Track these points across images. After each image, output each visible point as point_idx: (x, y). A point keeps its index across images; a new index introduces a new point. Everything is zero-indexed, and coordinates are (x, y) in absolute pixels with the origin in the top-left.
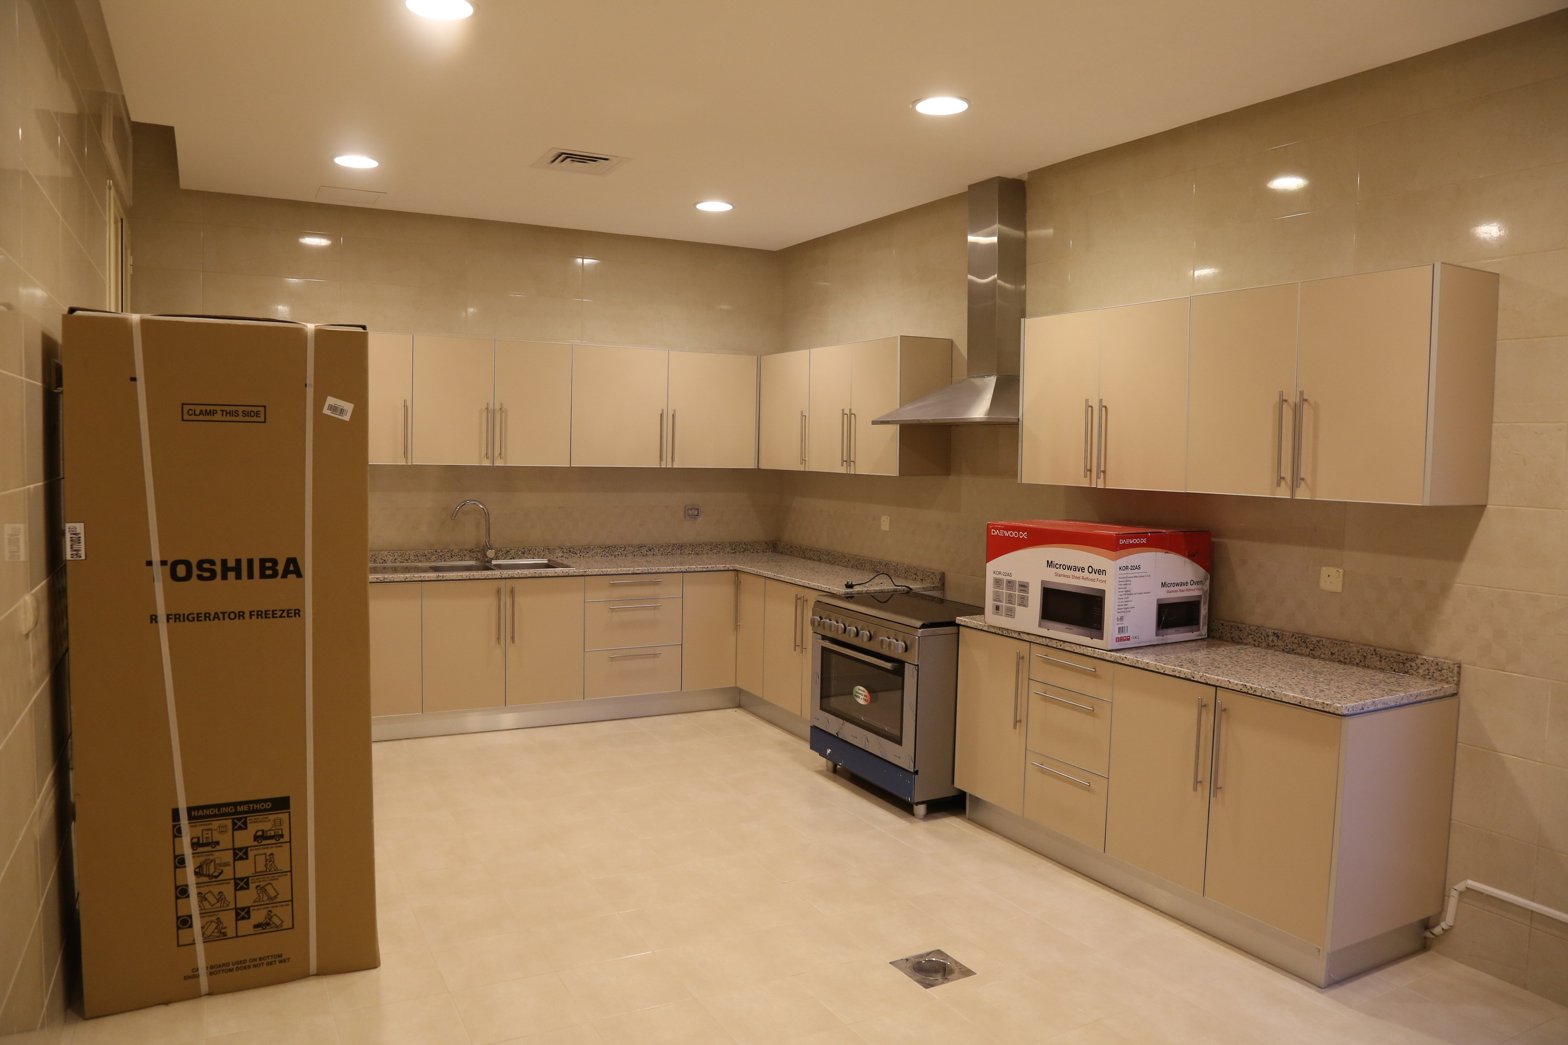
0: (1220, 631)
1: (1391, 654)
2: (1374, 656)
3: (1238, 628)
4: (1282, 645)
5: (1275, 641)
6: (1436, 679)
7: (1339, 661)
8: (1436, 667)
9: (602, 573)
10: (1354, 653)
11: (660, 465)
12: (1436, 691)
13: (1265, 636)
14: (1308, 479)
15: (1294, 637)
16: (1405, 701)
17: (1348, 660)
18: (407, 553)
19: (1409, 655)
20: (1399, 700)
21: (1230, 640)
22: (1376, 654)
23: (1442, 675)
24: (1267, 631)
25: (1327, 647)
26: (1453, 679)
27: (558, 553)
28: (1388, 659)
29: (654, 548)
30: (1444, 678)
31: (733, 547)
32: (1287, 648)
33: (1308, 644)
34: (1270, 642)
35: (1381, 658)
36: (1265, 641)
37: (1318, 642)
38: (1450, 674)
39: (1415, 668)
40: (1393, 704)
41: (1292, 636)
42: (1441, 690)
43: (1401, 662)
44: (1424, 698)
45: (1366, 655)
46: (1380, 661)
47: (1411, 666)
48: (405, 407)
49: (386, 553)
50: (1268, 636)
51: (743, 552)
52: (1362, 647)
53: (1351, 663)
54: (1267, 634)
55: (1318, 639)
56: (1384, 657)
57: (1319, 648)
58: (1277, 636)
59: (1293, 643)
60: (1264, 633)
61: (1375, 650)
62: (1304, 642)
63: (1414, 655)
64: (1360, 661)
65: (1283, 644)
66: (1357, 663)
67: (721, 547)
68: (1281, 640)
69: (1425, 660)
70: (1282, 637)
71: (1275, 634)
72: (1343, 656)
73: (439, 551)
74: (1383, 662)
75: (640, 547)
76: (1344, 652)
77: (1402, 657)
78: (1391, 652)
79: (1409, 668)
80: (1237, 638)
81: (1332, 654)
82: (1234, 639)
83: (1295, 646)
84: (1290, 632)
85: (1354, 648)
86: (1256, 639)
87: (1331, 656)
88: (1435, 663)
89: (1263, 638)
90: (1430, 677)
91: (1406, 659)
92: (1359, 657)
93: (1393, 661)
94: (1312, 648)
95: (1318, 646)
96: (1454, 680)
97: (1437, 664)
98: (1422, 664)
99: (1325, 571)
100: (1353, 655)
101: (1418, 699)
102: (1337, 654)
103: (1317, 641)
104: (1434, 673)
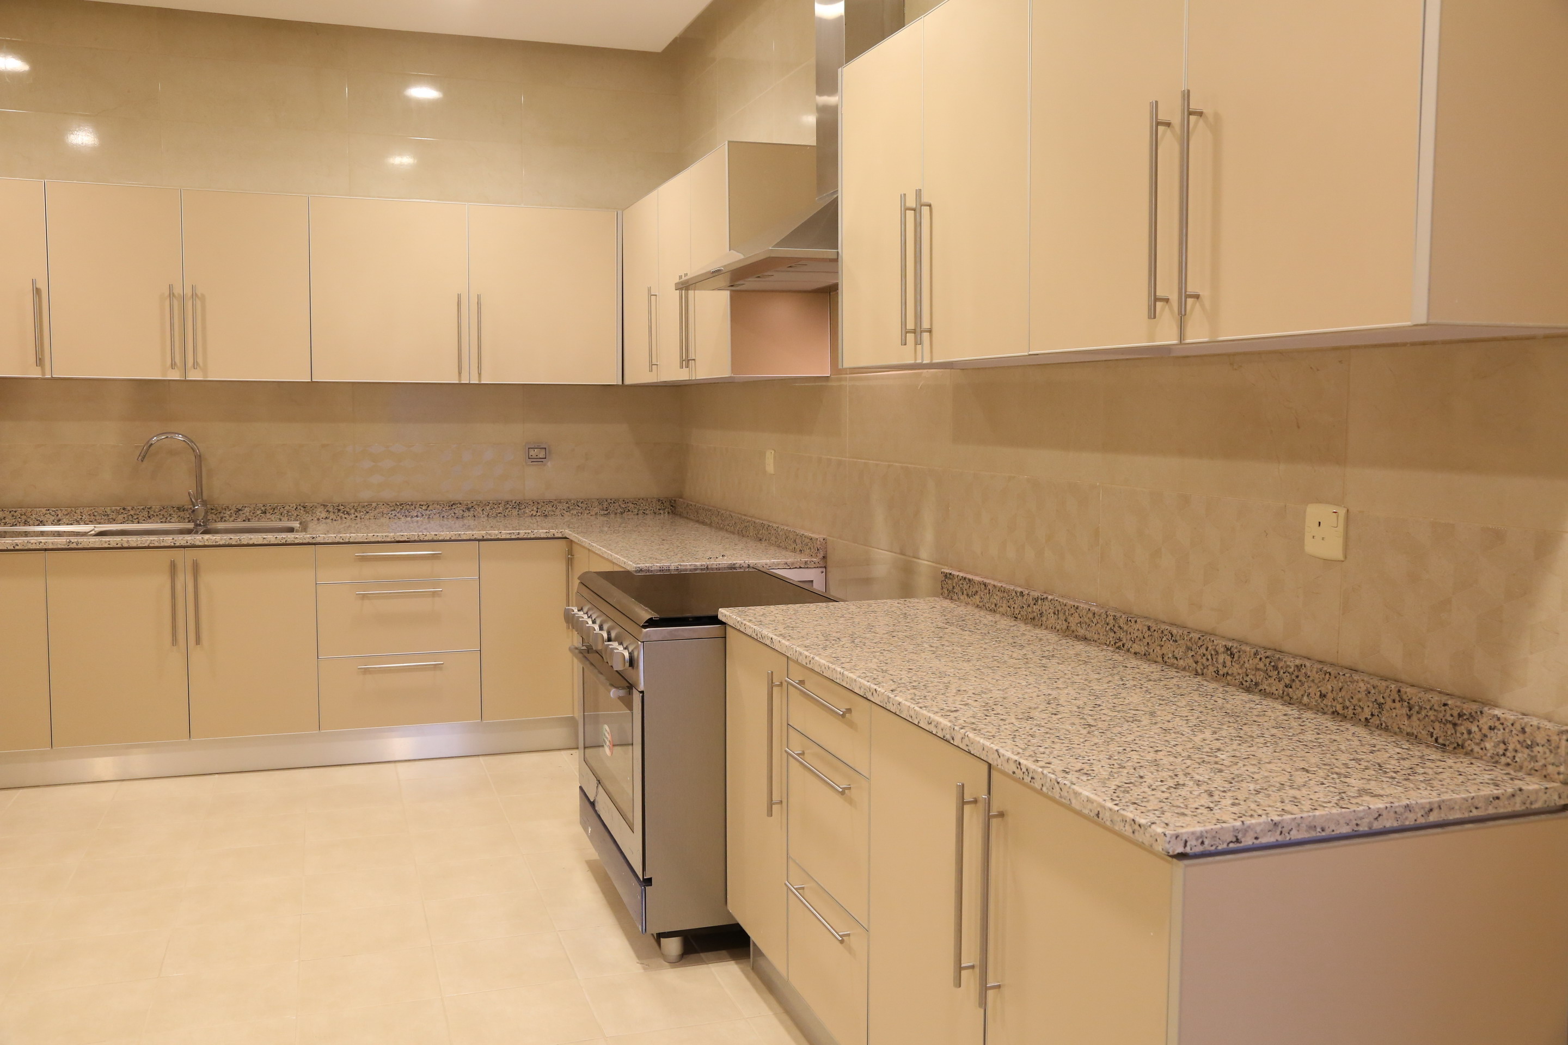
0: (1146, 641)
1: (1429, 701)
2: (1398, 705)
3: (1172, 636)
4: (1239, 674)
5: (1228, 664)
6: (1521, 768)
7: (1333, 713)
8: (1521, 737)
9: (341, 541)
10: (1360, 696)
11: (460, 379)
12: (1498, 798)
13: (1213, 653)
14: (1205, 293)
15: (1258, 657)
16: (1389, 823)
17: (1350, 712)
18: (78, 511)
19: (1465, 706)
20: (1366, 820)
21: (1160, 659)
22: (1401, 700)
23: (1534, 759)
24: (1215, 642)
25: (1313, 681)
26: (1557, 769)
27: (320, 512)
28: (1423, 713)
29: (476, 507)
30: (1538, 765)
31: (605, 506)
32: (1248, 679)
33: (1281, 672)
34: (1220, 667)
35: (1410, 710)
36: (1213, 665)
37: (1299, 668)
38: (1551, 758)
39: (1478, 736)
40: (1345, 830)
41: (1256, 654)
42: (1513, 795)
43: (1450, 722)
44: (1457, 815)
45: (1382, 701)
46: (1409, 717)
47: (1469, 732)
48: (38, 291)
49: (44, 510)
50: (1217, 653)
51: (622, 513)
52: (1375, 681)
53: (1354, 719)
54: (1215, 650)
55: (1298, 662)
56: (1417, 708)
57: (1300, 681)
58: (1231, 654)
59: (1257, 669)
60: (1210, 648)
61: (1399, 691)
62: (1275, 668)
63: (1474, 707)
64: (1372, 715)
65: (1240, 671)
66: (1366, 719)
67: (584, 506)
68: (1238, 662)
69: (1499, 719)
70: (1239, 657)
71: (1228, 649)
72: (1340, 700)
73: (129, 508)
74: (1414, 718)
75: (452, 505)
76: (1343, 693)
77: (1451, 709)
78: (1429, 696)
79: (1466, 736)
80: (1170, 655)
81: (1323, 696)
82: (1166, 658)
83: (1260, 676)
84: (1252, 646)
85: (1361, 684)
86: (1199, 658)
87: (1320, 700)
88: (1519, 728)
89: (1209, 657)
90: (1509, 760)
91: (1460, 715)
92: (1371, 705)
93: (1432, 718)
94: (1288, 682)
95: (1297, 677)
96: (1559, 773)
97: (1523, 731)
98: (1491, 728)
99: (1314, 512)
100: (1359, 700)
101: (1433, 818)
102: (1330, 696)
103: (1297, 666)
104: (1516, 751)
